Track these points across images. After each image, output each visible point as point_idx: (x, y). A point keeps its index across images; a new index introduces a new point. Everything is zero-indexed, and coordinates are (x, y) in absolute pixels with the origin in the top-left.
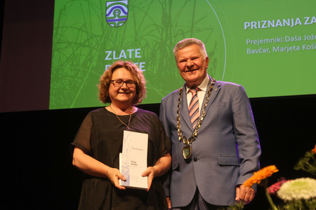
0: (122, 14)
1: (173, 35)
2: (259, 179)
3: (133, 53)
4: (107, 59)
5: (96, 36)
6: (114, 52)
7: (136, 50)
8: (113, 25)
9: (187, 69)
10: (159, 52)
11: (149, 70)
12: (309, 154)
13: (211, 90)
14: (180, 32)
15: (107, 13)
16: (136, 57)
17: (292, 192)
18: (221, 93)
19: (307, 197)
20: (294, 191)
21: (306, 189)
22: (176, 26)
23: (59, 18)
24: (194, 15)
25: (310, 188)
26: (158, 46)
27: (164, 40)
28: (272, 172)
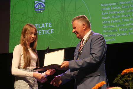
0: (42, 7)
1: (66, 16)
2: (97, 87)
3: (48, 25)
5: (30, 17)
6: (39, 24)
7: (49, 23)
8: (38, 12)
10: (60, 24)
11: (56, 32)
12: (119, 76)
14: (70, 14)
15: (35, 6)
16: (49, 26)
22: (67, 11)
23: (13, 9)
24: (76, 6)
26: (59, 21)
27: (62, 18)
28: (103, 84)
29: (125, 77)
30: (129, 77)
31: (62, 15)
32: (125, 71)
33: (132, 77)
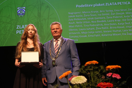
0: (23, 12)
1: (41, 20)
4: (17, 28)
5: (13, 20)
6: (20, 26)
8: (20, 16)
9: (54, 32)
12: (83, 66)
13: (63, 41)
14: (44, 19)
15: (18, 11)
17: (75, 81)
18: (66, 42)
19: (81, 83)
20: (76, 81)
21: (80, 80)
22: (43, 17)
24: (49, 13)
25: (82, 80)
26: (36, 24)
27: (38, 22)
28: (69, 73)
29: (88, 68)
30: (91, 68)
31: (38, 19)
32: (88, 63)
33: (93, 68)
